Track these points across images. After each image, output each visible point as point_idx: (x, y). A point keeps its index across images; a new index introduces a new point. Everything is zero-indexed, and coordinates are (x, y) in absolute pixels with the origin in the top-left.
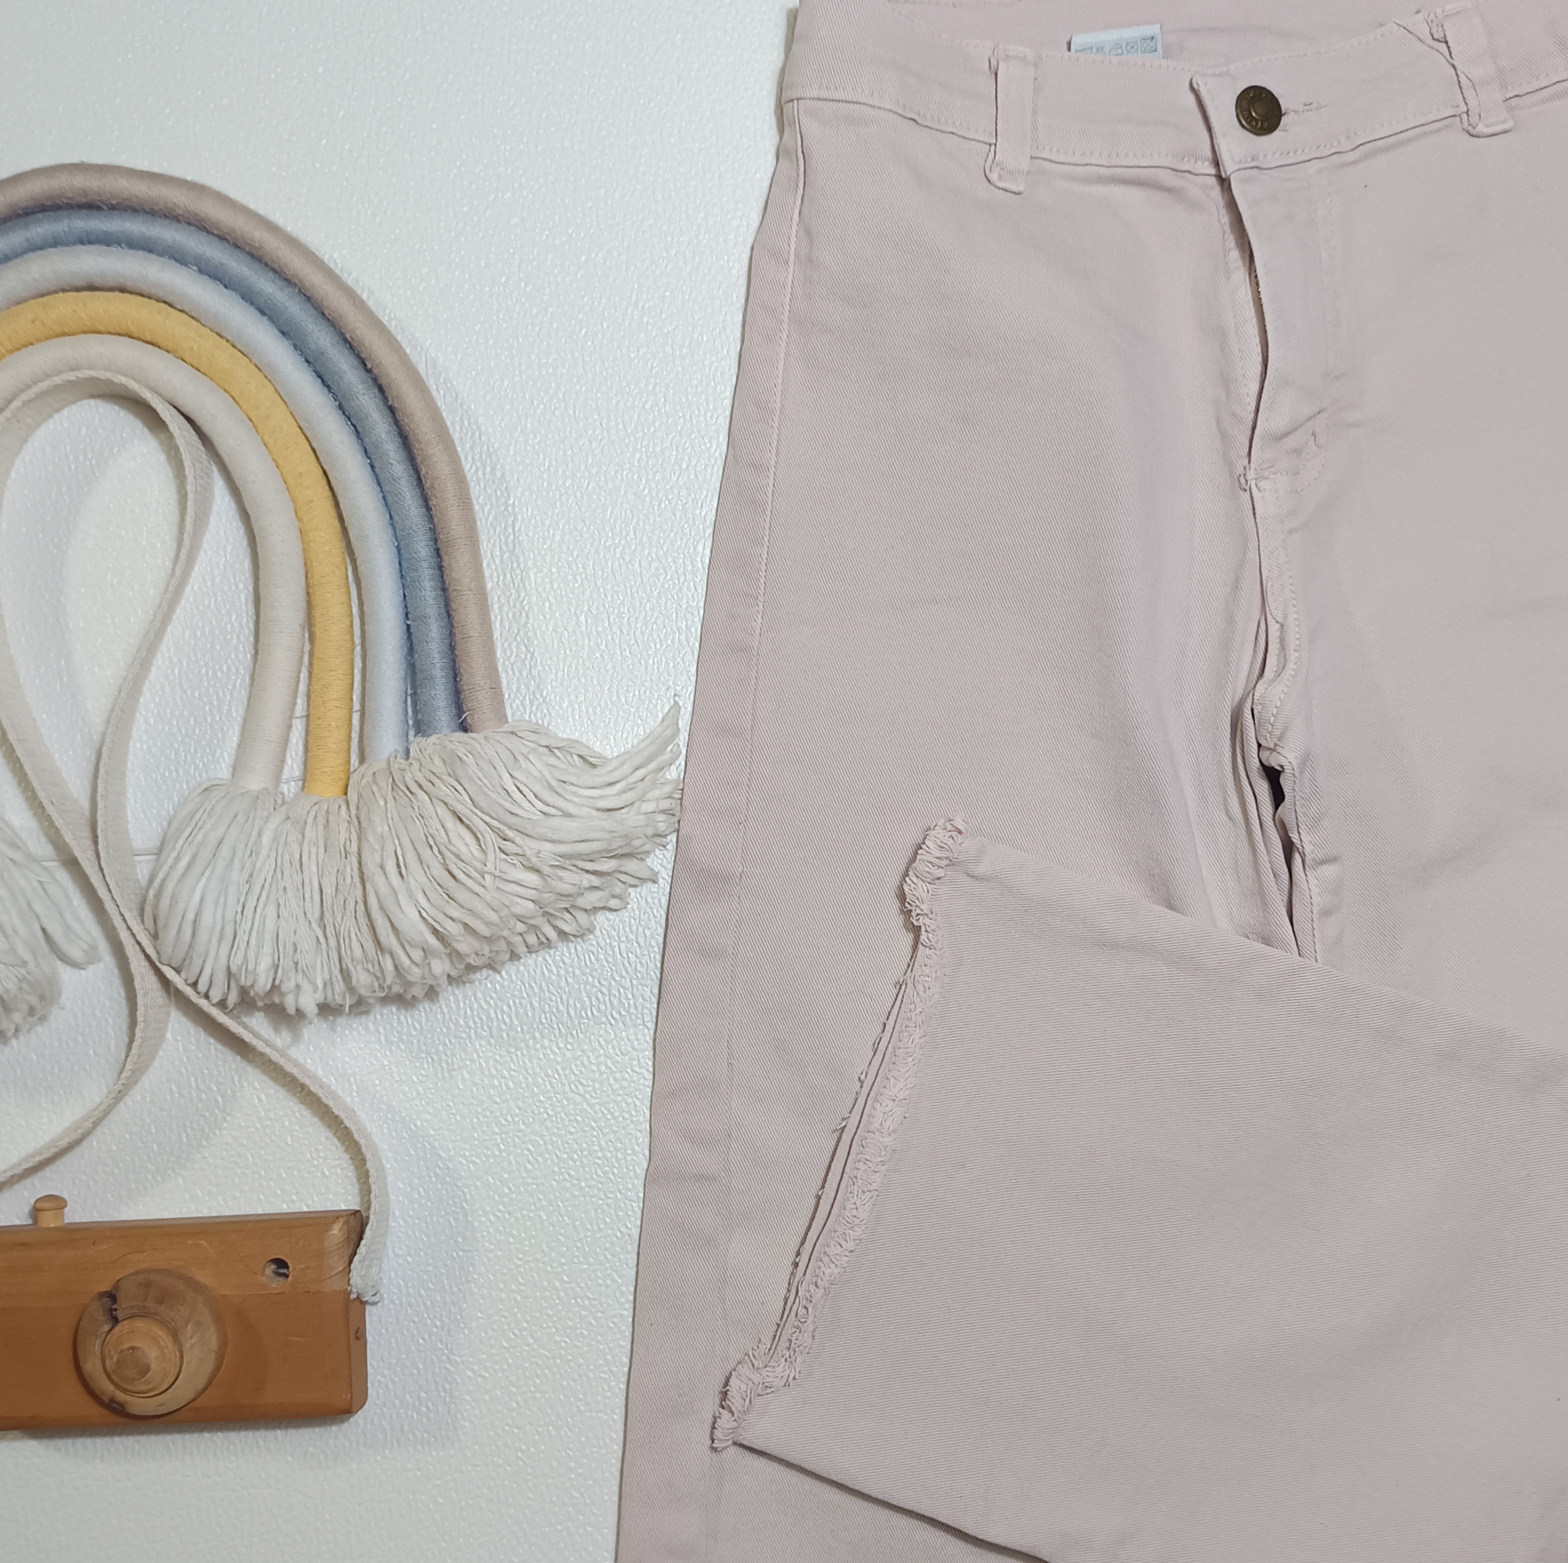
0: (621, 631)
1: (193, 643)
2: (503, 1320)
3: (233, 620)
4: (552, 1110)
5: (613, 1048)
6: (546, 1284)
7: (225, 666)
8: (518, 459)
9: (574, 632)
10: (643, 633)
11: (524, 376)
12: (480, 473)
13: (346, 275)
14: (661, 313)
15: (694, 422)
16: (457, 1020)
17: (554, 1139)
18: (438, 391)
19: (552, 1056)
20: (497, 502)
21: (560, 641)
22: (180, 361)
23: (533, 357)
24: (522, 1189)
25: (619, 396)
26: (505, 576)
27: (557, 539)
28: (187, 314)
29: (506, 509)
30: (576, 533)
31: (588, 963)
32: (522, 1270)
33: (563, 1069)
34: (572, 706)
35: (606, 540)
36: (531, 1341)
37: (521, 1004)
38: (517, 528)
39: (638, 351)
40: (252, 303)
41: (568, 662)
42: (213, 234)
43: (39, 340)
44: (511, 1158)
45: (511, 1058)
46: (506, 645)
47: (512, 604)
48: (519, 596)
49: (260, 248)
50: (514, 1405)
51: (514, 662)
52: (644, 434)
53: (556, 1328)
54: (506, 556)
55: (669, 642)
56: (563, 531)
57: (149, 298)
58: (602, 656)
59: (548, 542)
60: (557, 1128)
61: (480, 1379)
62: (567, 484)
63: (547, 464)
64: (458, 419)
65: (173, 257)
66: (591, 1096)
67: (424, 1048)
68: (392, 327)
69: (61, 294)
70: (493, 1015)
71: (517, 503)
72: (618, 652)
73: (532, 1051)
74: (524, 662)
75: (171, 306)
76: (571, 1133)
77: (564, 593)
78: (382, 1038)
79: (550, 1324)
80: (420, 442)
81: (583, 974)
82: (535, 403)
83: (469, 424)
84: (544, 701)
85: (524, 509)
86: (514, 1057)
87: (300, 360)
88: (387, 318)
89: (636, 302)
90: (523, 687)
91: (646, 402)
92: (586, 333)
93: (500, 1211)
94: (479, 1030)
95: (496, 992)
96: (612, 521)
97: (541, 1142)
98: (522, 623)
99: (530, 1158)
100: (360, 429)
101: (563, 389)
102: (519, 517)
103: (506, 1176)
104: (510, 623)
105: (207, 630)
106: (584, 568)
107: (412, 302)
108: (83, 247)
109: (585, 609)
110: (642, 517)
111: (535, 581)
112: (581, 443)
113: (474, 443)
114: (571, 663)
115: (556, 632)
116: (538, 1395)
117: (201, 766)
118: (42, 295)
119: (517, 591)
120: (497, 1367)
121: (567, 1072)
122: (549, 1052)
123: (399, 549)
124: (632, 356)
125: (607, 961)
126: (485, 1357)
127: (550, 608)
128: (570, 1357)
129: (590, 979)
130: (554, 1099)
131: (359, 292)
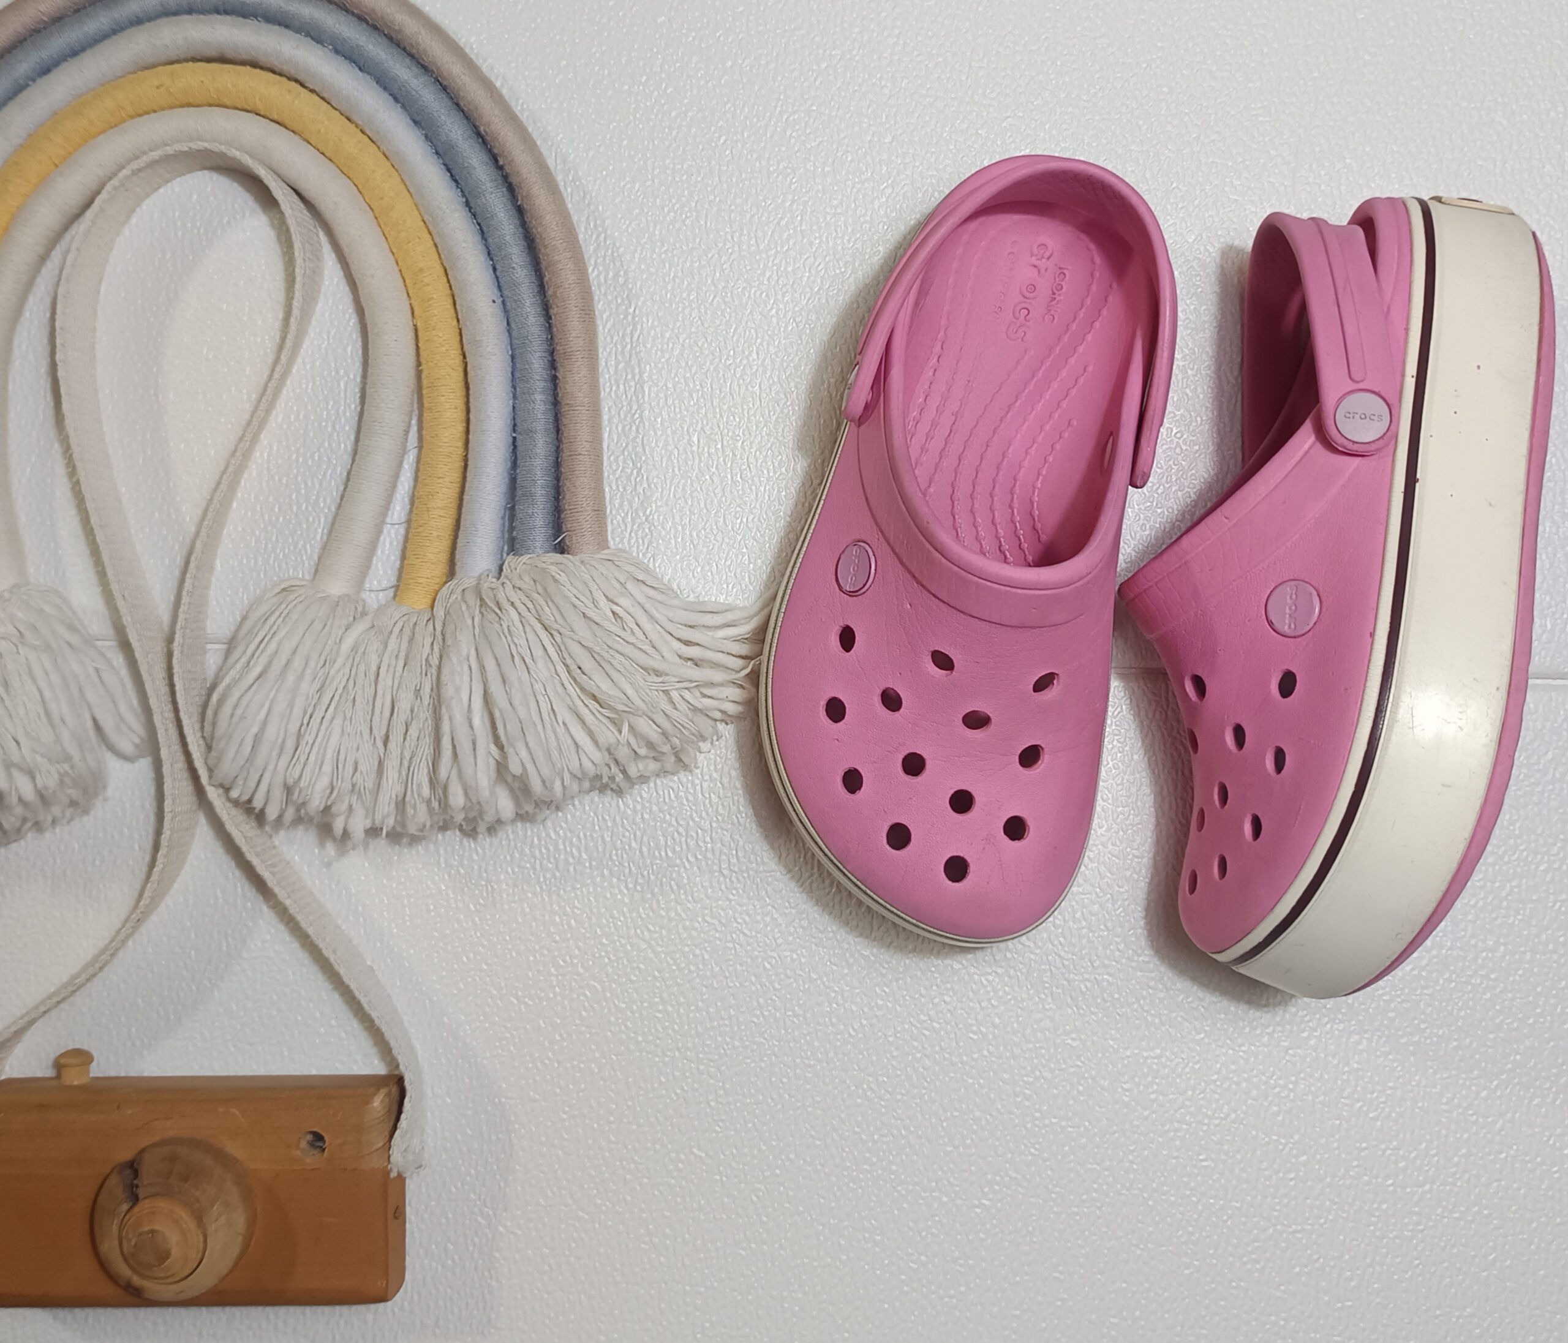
0: (734, 454)
1: (285, 426)
2: (542, 1175)
3: (330, 407)
4: (614, 956)
5: (685, 893)
6: (591, 1142)
7: (316, 455)
8: (643, 267)
9: (685, 450)
10: (756, 459)
11: (656, 181)
12: (602, 278)
13: (481, 61)
14: (805, 127)
15: (831, 244)
16: (522, 849)
17: (614, 986)
18: (566, 189)
19: (619, 897)
20: (617, 309)
21: (669, 458)
22: (305, 143)
23: (668, 161)
24: (574, 1037)
25: (754, 210)
26: (618, 387)
27: (676, 353)
28: (318, 95)
29: (626, 317)
30: (696, 349)
31: (667, 800)
32: (567, 1124)
33: (630, 911)
34: (676, 528)
35: (727, 359)
36: (570, 1202)
37: (591, 836)
38: (635, 339)
39: (779, 165)
40: (385, 89)
41: (676, 481)
42: (353, 14)
43: (163, 109)
44: (566, 1003)
45: (575, 894)
46: (612, 458)
47: (622, 416)
48: (631, 408)
49: (399, 31)
50: (547, 1268)
51: (620, 477)
52: (777, 252)
53: (597, 1190)
54: (621, 366)
55: (783, 470)
56: (683, 345)
57: (281, 74)
58: (711, 478)
59: (667, 356)
60: (619, 976)
61: (512, 1236)
62: (692, 298)
63: (672, 274)
64: (583, 219)
65: (308, 35)
66: (658, 944)
67: (485, 875)
68: (524, 117)
69: (191, 63)
70: (561, 847)
71: (637, 312)
72: (729, 476)
73: (599, 889)
74: (629, 478)
75: (302, 85)
76: (632, 982)
77: (677, 410)
78: (442, 860)
79: (592, 1185)
80: (546, 247)
81: (660, 811)
82: (666, 209)
83: (595, 226)
84: (647, 519)
85: (645, 320)
86: (579, 893)
87: (430, 151)
88: (519, 108)
89: (781, 113)
90: (626, 503)
91: (782, 219)
92: (725, 141)
93: (549, 1059)
94: (545, 862)
95: (566, 823)
96: (735, 339)
97: (599, 987)
98: (631, 437)
99: (586, 1004)
100: (485, 229)
101: (696, 198)
102: (639, 327)
103: (559, 1021)
104: (619, 435)
105: (301, 416)
106: (701, 385)
107: (547, 94)
108: (219, 17)
109: (699, 428)
110: (767, 338)
111: (649, 395)
112: (710, 256)
113: (599, 245)
114: (679, 482)
115: (666, 450)
116: (572, 1259)
117: (281, 557)
118: (172, 63)
119: (630, 404)
120: (532, 1225)
121: (634, 914)
122: (617, 892)
123: (513, 357)
124: (771, 169)
125: (688, 800)
126: (519, 1212)
127: (662, 424)
128: (610, 1223)
129: (668, 817)
130: (618, 943)
131: (493, 79)
